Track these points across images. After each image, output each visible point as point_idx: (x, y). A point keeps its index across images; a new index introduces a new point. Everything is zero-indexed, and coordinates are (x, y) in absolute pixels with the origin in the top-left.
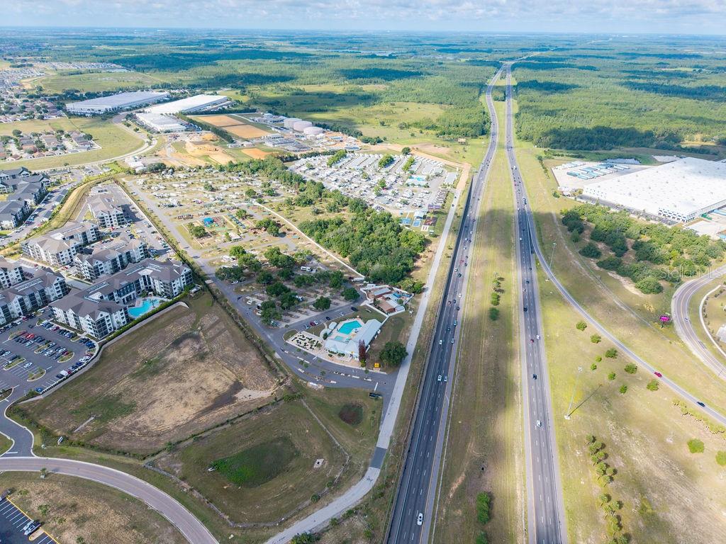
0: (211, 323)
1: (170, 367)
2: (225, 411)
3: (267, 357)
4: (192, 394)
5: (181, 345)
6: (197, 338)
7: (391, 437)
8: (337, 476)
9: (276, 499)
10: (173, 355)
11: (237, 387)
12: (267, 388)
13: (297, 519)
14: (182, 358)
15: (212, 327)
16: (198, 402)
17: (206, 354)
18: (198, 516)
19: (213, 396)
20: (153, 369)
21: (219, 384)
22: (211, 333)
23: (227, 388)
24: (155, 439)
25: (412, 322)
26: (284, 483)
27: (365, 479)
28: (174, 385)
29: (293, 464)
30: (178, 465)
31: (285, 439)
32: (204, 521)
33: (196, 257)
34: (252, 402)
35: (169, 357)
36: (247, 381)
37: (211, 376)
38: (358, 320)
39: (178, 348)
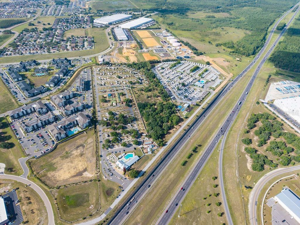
0: (90, 142)
1: (71, 157)
2: (78, 179)
3: (98, 162)
4: (72, 169)
5: (78, 149)
6: (84, 147)
7: (116, 205)
8: (93, 213)
9: (74, 215)
11: (85, 170)
12: (92, 174)
13: (76, 223)
14: (76, 154)
15: (90, 144)
16: (73, 172)
17: (83, 154)
18: (54, 212)
19: (78, 171)
20: (67, 156)
21: (81, 167)
22: (88, 146)
23: (82, 170)
24: (56, 182)
25: (151, 160)
26: (79, 210)
27: (100, 217)
28: (70, 164)
29: (85, 204)
30: (57, 194)
31: (88, 194)
32: (55, 215)
33: (99, 111)
34: (86, 178)
35: (73, 153)
36: (89, 169)
37: (80, 163)
38: (133, 154)
39: (77, 150)
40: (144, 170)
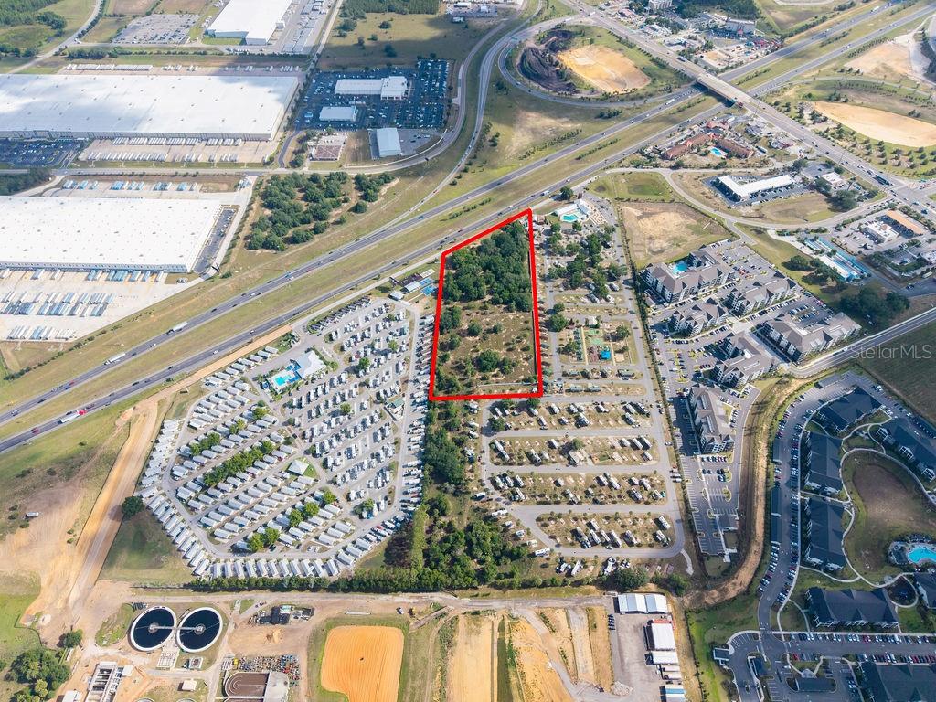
2: (649, 210)
5: (660, 249)
6: (650, 250)
10: (665, 245)
11: (639, 218)
14: (660, 241)
15: (640, 251)
16: (659, 218)
17: (647, 239)
19: (651, 218)
20: (676, 241)
23: (643, 219)
28: (667, 229)
33: (632, 313)
34: (636, 208)
36: (634, 220)
37: (649, 227)
38: (562, 219)
39: (662, 248)
40: (551, 200)
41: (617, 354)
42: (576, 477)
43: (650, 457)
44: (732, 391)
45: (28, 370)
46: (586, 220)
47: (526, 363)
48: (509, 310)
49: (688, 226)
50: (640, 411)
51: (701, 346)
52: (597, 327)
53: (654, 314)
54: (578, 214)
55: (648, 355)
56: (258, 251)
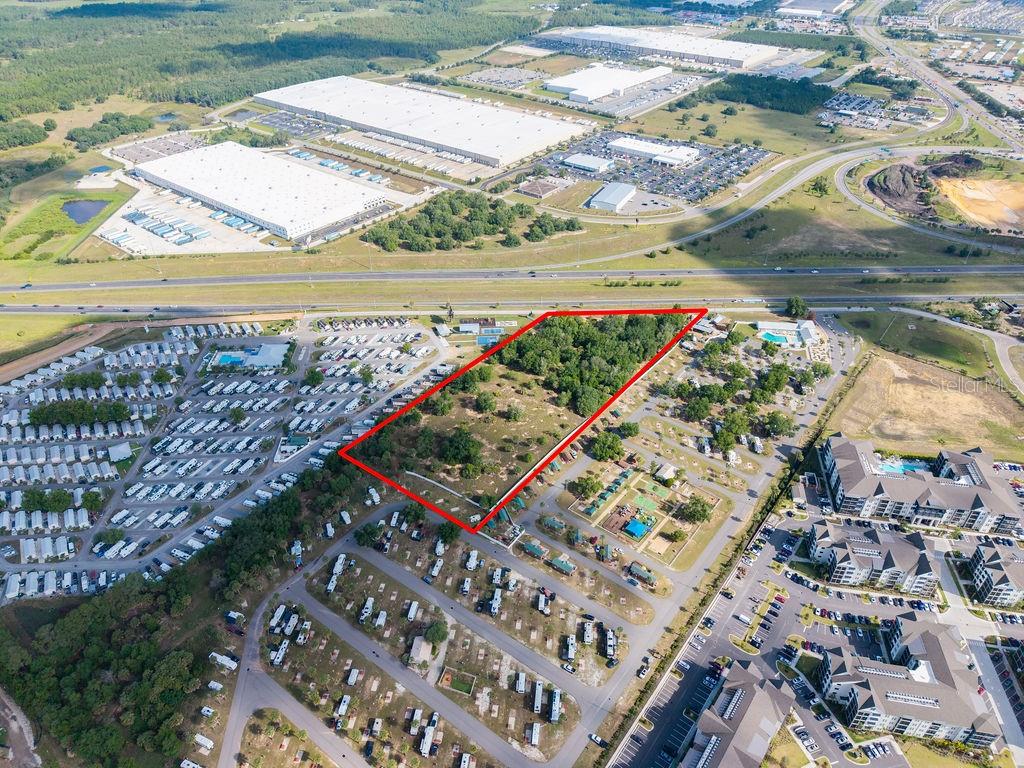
0: (852, 424)
1: (929, 425)
2: (927, 377)
4: (934, 400)
5: (898, 433)
10: (916, 432)
11: (898, 380)
14: (911, 424)
15: (856, 421)
17: (889, 413)
19: (921, 388)
20: (943, 435)
21: (907, 390)
22: (864, 419)
23: (906, 385)
24: (986, 397)
28: (940, 413)
30: (986, 374)
33: (752, 494)
34: (903, 366)
35: (920, 432)
36: (883, 379)
37: (907, 398)
39: (904, 433)
40: (764, 310)
41: (660, 539)
42: (387, 685)
43: (536, 740)
44: (839, 727)
45: (76, 261)
46: (798, 348)
47: (505, 477)
48: (555, 402)
49: (985, 424)
50: (601, 648)
51: (839, 609)
52: (666, 483)
53: (790, 514)
54: (793, 339)
55: (716, 568)
56: (367, 244)
